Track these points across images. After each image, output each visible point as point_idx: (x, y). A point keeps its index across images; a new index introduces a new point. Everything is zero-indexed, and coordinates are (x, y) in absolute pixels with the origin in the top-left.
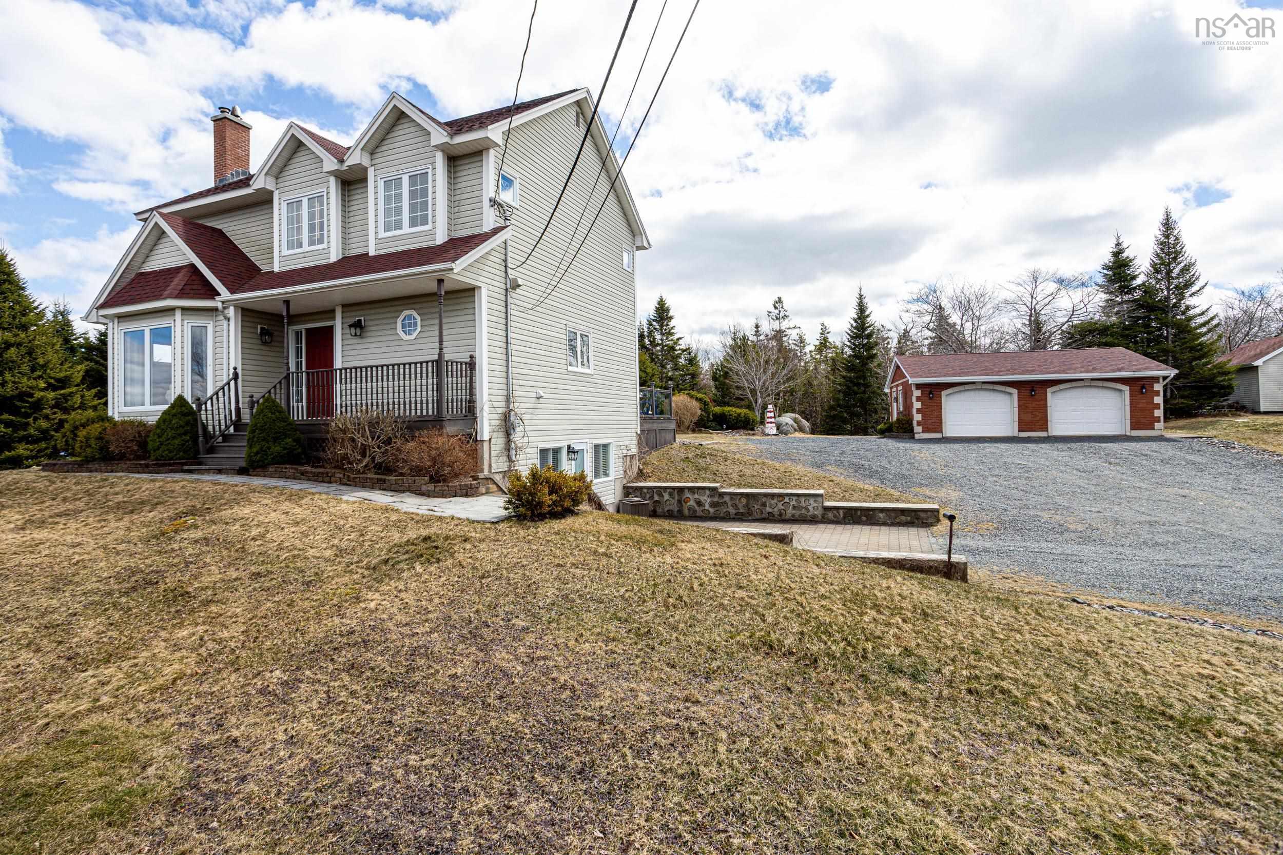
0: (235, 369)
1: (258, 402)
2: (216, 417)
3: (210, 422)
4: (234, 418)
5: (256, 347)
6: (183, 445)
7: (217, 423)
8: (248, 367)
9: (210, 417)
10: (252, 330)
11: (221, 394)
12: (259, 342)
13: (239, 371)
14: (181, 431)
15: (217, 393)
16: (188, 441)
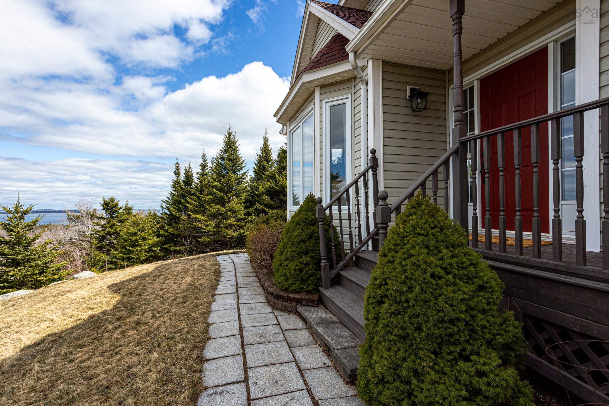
0: (373, 152)
1: (398, 209)
2: (354, 224)
3: (346, 230)
4: (372, 228)
5: (405, 119)
6: (301, 270)
7: (355, 231)
8: (390, 150)
9: (345, 223)
10: (400, 94)
11: (361, 183)
12: (408, 111)
13: (380, 155)
14: (303, 247)
15: (356, 182)
16: (307, 264)
